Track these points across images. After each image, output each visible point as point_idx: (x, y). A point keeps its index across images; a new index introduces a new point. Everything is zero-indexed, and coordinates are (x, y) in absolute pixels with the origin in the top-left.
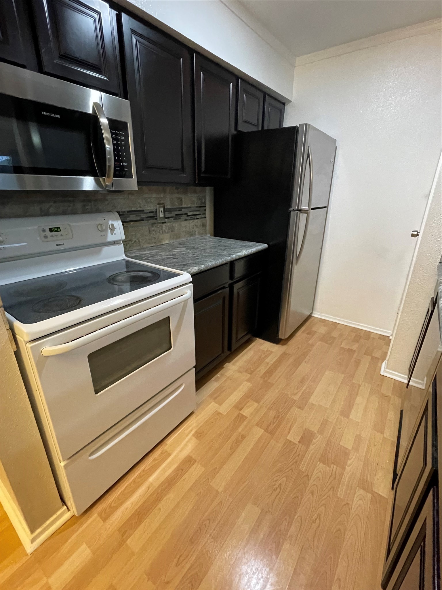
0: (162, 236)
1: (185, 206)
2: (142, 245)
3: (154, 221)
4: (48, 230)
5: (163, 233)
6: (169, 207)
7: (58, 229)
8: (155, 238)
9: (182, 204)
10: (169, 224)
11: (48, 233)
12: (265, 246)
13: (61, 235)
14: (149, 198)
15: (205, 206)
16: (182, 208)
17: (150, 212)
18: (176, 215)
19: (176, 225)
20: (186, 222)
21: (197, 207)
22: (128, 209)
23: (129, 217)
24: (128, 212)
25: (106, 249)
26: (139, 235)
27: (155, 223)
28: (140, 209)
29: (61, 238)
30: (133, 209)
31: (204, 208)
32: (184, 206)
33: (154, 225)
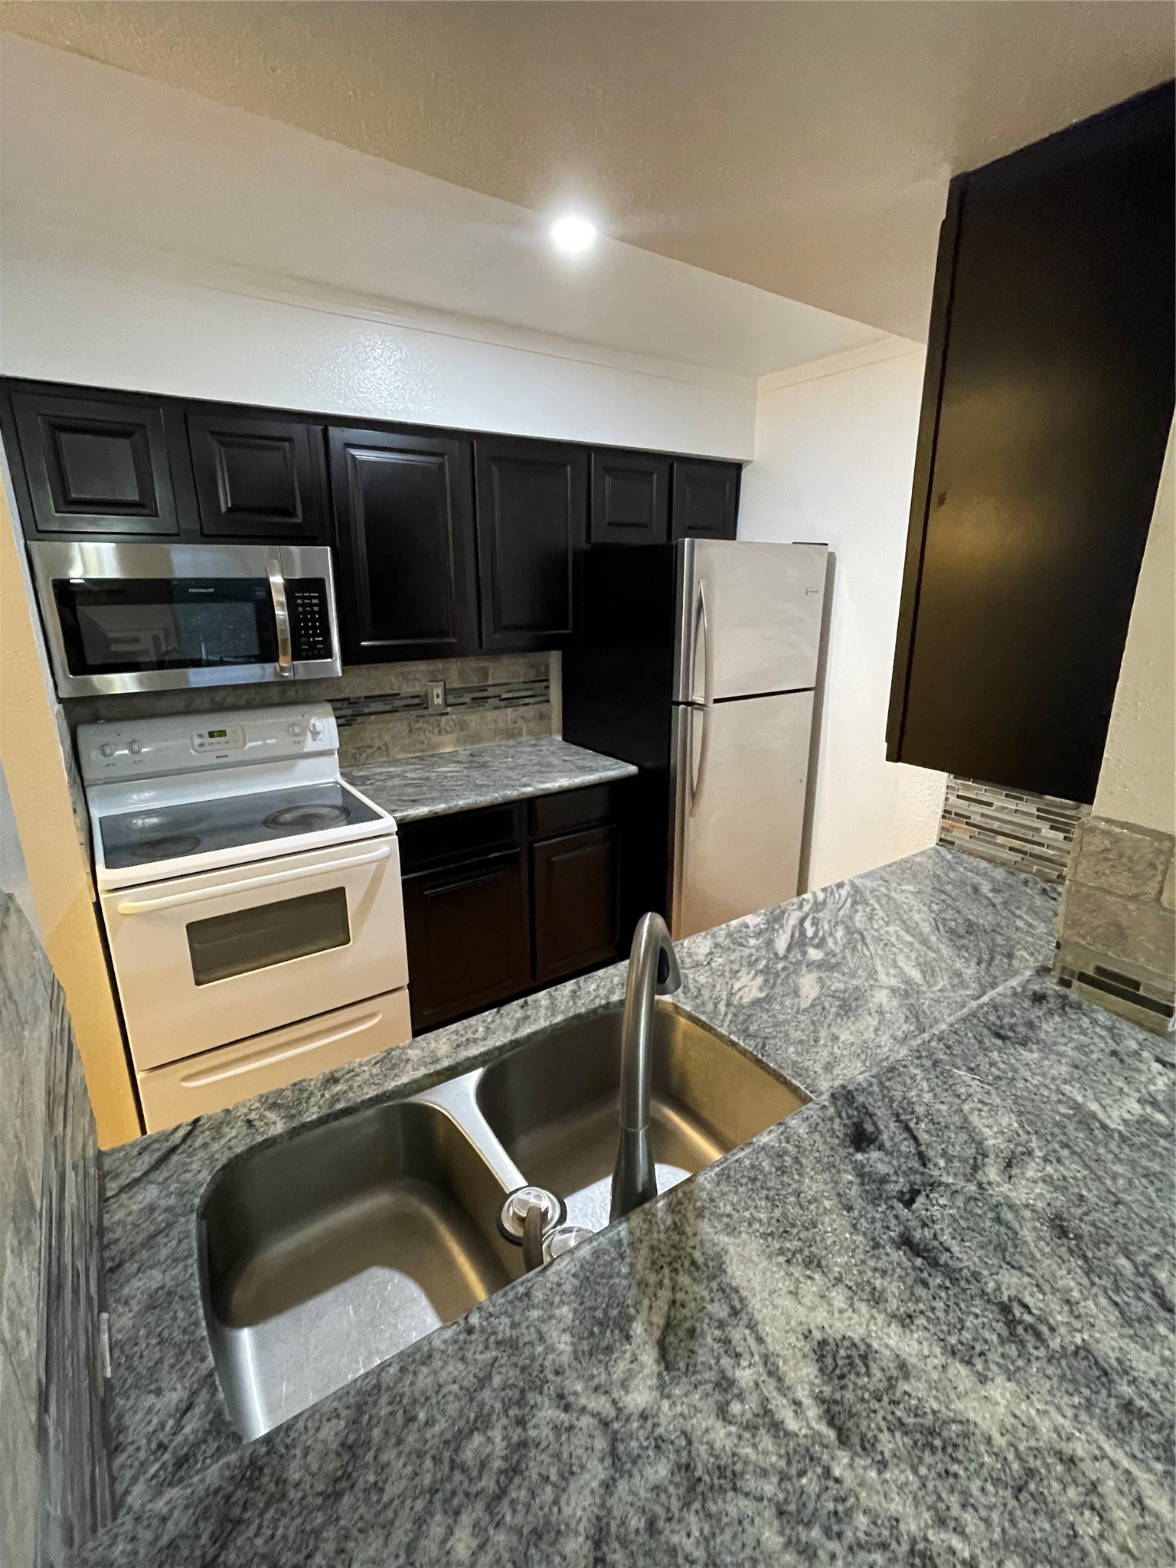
0: (436, 739)
1: (496, 682)
2: (392, 754)
3: (421, 712)
4: (206, 735)
5: (440, 732)
6: (456, 685)
7: (222, 733)
8: (422, 742)
9: (486, 679)
10: (454, 715)
11: (207, 740)
12: (632, 769)
13: (227, 742)
14: (411, 672)
15: (548, 680)
16: (488, 686)
17: (412, 697)
18: (473, 699)
19: (473, 719)
20: (497, 712)
21: (524, 683)
22: (366, 694)
23: (368, 706)
24: (366, 697)
25: (303, 764)
26: (387, 738)
27: (424, 716)
28: (391, 692)
29: (226, 746)
30: (377, 692)
31: (545, 684)
32: (490, 682)
33: (421, 720)
